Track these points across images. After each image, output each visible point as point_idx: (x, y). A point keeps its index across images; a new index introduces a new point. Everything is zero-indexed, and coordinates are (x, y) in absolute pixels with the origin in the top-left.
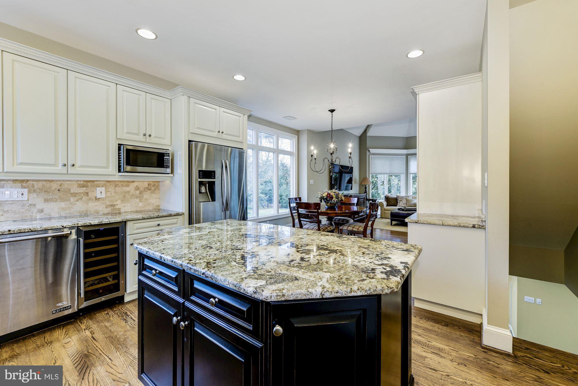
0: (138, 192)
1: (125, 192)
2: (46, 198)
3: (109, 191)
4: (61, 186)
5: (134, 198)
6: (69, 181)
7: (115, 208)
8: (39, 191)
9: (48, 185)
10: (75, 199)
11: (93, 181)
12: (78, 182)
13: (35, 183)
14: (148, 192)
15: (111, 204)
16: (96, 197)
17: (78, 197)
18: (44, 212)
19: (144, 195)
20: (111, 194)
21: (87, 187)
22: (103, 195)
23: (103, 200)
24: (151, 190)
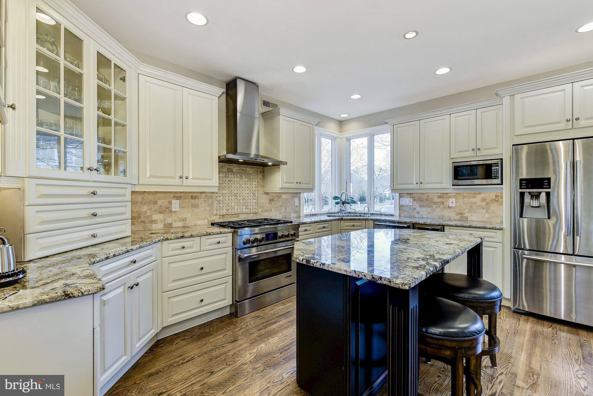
0: (484, 203)
1: (472, 203)
2: (420, 204)
3: (458, 201)
4: (428, 197)
5: (481, 209)
6: (432, 193)
7: (463, 216)
8: (417, 200)
9: (421, 196)
10: (436, 206)
11: (447, 193)
12: (437, 194)
13: (416, 195)
14: (495, 203)
15: (460, 212)
16: (449, 206)
17: (438, 205)
18: (420, 213)
19: (491, 206)
20: (460, 204)
21: (443, 198)
22: (454, 205)
23: (454, 209)
24: (499, 202)
